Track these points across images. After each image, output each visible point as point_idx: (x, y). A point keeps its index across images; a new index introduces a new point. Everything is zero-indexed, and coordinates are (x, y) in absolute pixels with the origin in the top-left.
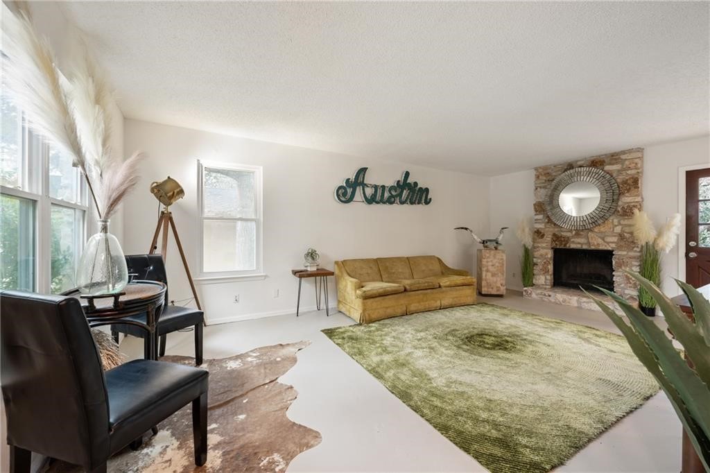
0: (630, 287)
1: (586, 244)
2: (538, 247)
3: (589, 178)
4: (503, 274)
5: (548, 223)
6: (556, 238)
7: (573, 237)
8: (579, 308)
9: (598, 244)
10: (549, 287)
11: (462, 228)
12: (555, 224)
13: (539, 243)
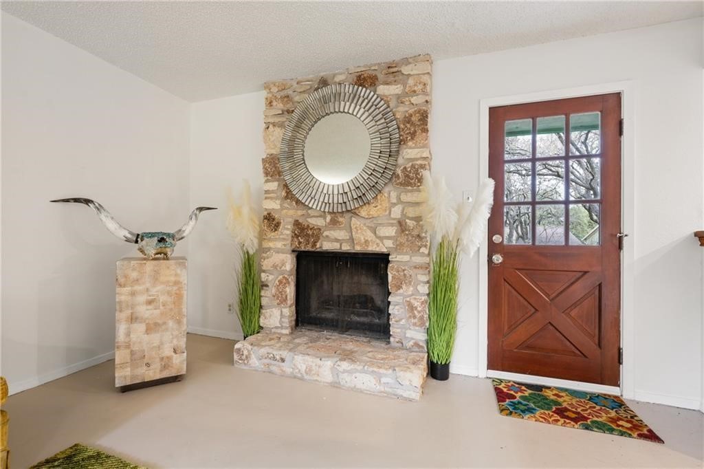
0: (415, 324)
1: (346, 241)
2: (269, 249)
3: (353, 105)
4: (179, 322)
5: (286, 198)
6: (301, 229)
7: (327, 227)
8: (335, 385)
9: (366, 241)
10: (287, 331)
11: (76, 200)
12: (298, 202)
13: (270, 240)
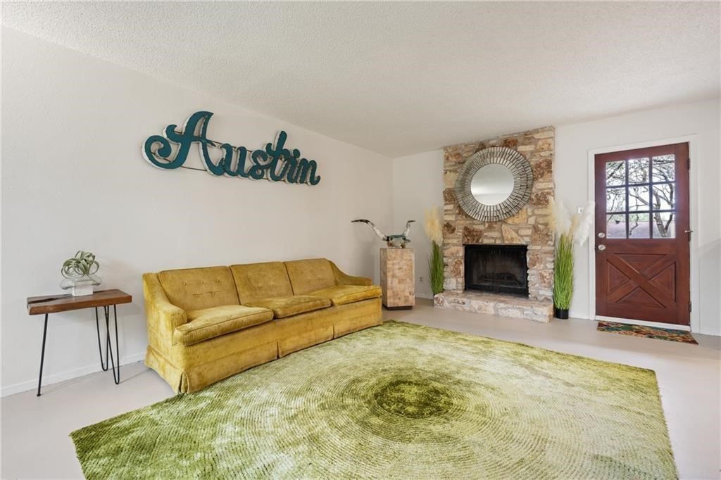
0: (545, 287)
1: (499, 238)
2: (448, 244)
3: (502, 159)
4: (411, 279)
5: (459, 214)
6: (468, 232)
7: (486, 231)
8: (496, 315)
9: (512, 238)
10: (461, 292)
11: (361, 221)
12: (467, 216)
13: (449, 238)
